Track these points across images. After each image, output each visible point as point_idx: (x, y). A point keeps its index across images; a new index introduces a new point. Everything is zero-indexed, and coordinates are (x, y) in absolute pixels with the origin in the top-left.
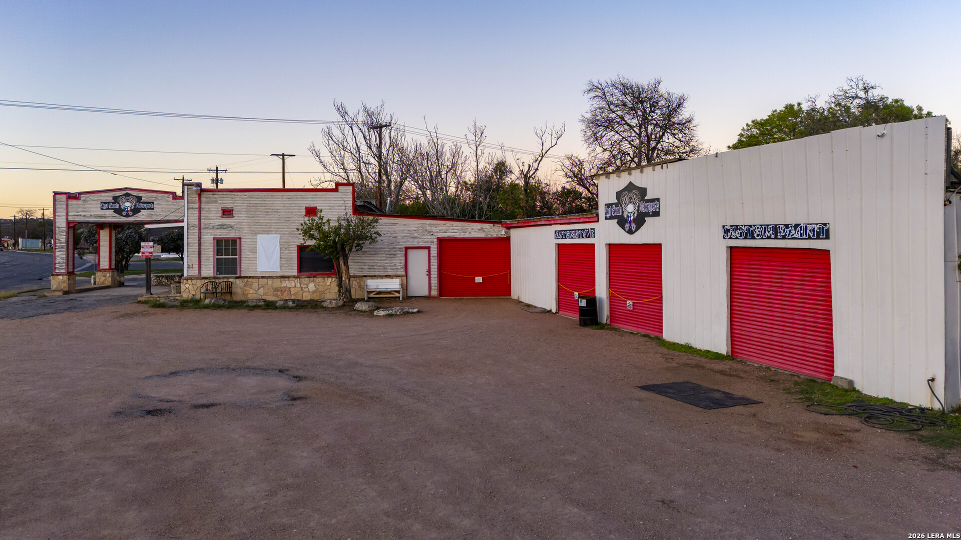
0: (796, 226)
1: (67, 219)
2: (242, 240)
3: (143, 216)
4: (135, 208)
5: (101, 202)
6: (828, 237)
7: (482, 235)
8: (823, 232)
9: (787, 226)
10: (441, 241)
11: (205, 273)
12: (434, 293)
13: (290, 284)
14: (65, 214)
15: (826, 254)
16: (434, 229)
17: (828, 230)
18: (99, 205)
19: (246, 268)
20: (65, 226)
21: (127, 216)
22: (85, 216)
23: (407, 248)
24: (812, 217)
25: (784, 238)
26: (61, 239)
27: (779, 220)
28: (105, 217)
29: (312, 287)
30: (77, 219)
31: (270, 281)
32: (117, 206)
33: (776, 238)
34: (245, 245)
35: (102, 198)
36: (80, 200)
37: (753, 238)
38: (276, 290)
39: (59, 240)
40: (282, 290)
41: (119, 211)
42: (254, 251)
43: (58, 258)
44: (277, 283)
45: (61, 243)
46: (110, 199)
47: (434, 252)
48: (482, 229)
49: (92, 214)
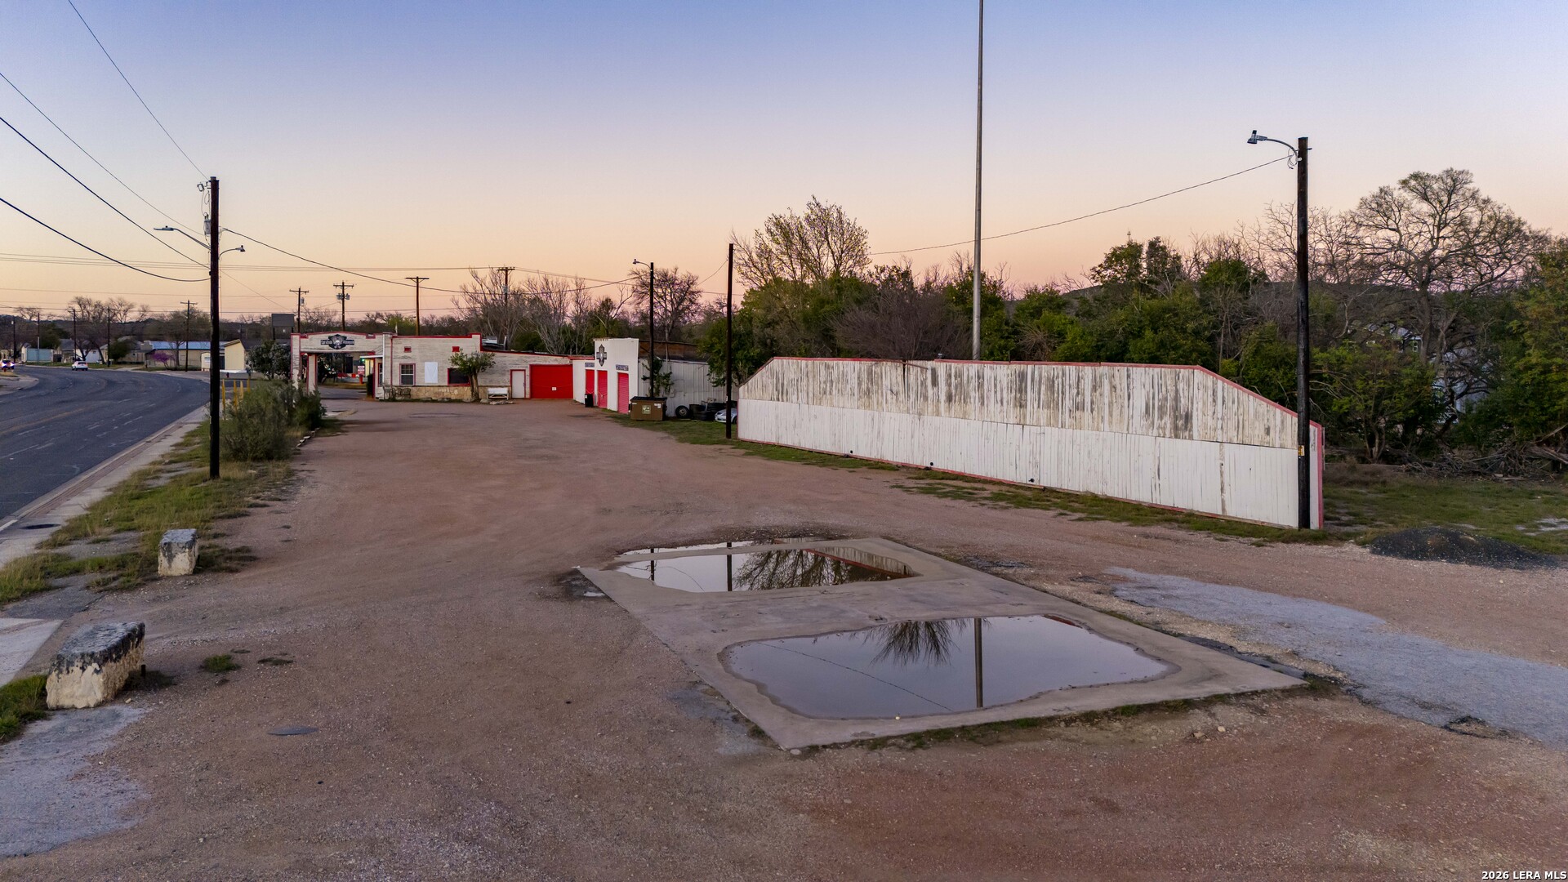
1: (300, 350)
3: (347, 349)
5: (322, 340)
7: (556, 363)
10: (532, 367)
11: (394, 384)
12: (528, 396)
13: (444, 390)
14: (299, 347)
16: (528, 360)
18: (320, 342)
19: (418, 382)
20: (298, 355)
21: (338, 348)
22: (311, 349)
23: (512, 371)
28: (323, 349)
29: (456, 392)
30: (306, 351)
31: (432, 388)
32: (331, 343)
34: (418, 368)
35: (322, 337)
36: (307, 339)
38: (436, 393)
40: (438, 393)
41: (332, 346)
42: (423, 371)
44: (436, 389)
47: (528, 373)
48: (556, 360)
49: (316, 347)
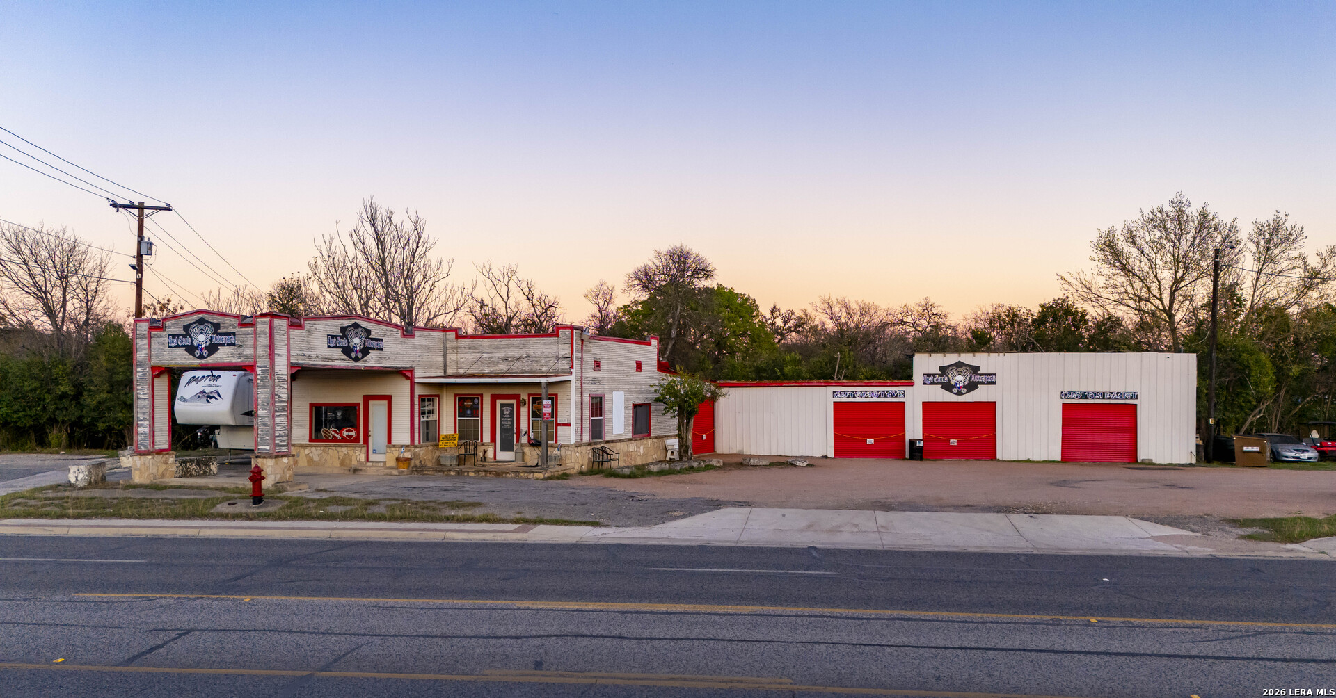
0: (1118, 393)
1: (289, 360)
2: (605, 398)
3: (373, 360)
4: (364, 347)
5: (328, 335)
6: (1137, 398)
8: (1135, 396)
9: (1112, 393)
13: (630, 447)
14: (285, 352)
15: (1135, 406)
17: (1137, 396)
19: (608, 432)
20: (285, 373)
22: (310, 357)
24: (1130, 390)
25: (1109, 398)
26: (281, 395)
27: (1106, 390)
28: (332, 360)
30: (300, 362)
31: (620, 445)
33: (1103, 398)
35: (328, 328)
36: (303, 329)
37: (1087, 398)
38: (624, 454)
39: (279, 397)
40: (627, 454)
42: (611, 410)
43: (279, 428)
44: (624, 447)
45: (282, 402)
46: (337, 332)
49: (319, 354)
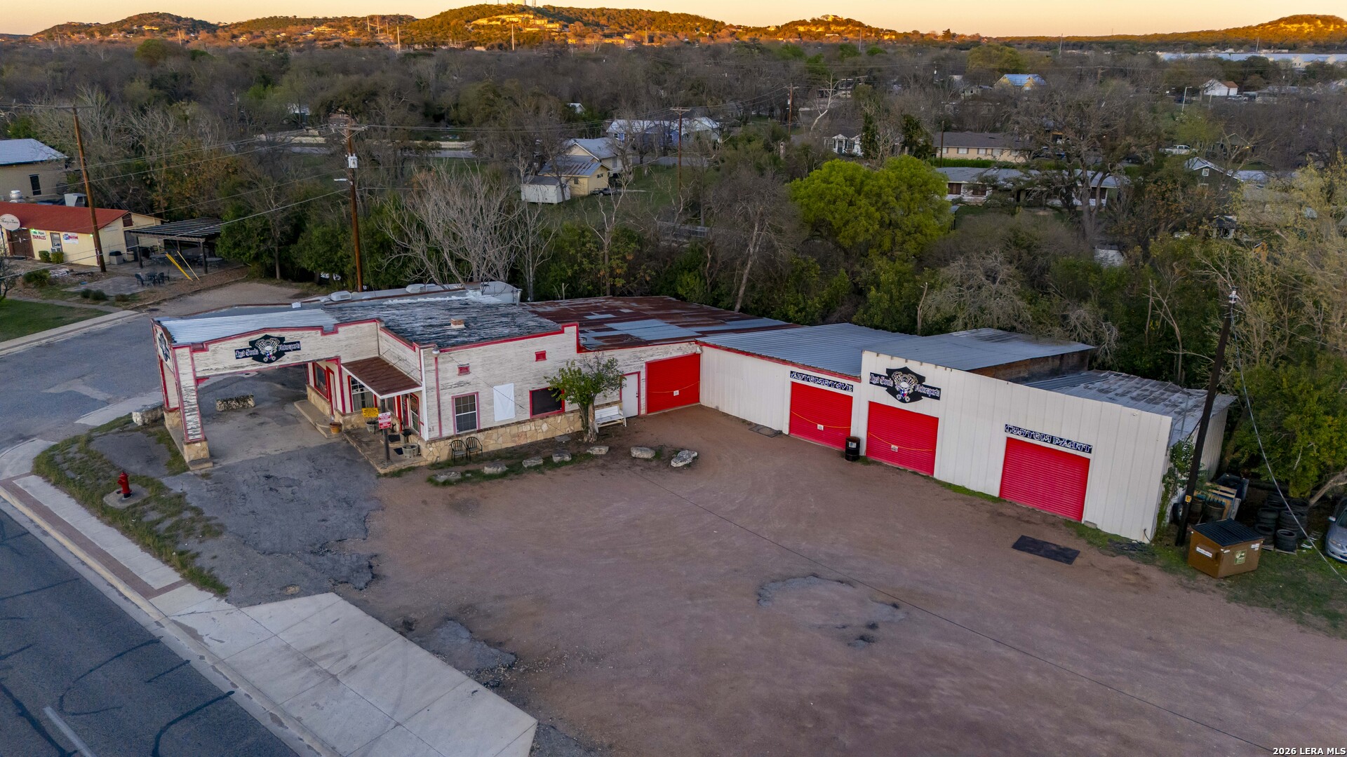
0: (1068, 441)
1: (195, 376)
2: (480, 394)
3: (289, 359)
4: (277, 352)
5: (236, 350)
7: (680, 354)
8: (1088, 450)
9: (1061, 439)
10: (651, 367)
11: (445, 433)
12: (643, 412)
13: (526, 428)
14: (191, 371)
15: (1088, 460)
16: (643, 355)
18: (234, 354)
19: (483, 422)
20: (192, 385)
21: (270, 361)
22: (217, 369)
23: (623, 376)
25: (1058, 444)
28: (242, 367)
29: (545, 427)
30: (207, 374)
31: (508, 429)
32: (256, 352)
33: (1051, 443)
34: (482, 399)
35: (235, 345)
36: (208, 352)
37: (1032, 438)
38: (514, 436)
39: (189, 402)
40: (518, 435)
41: (259, 358)
42: (491, 403)
44: (514, 430)
46: (247, 345)
47: (643, 376)
48: (680, 349)
49: (226, 365)
